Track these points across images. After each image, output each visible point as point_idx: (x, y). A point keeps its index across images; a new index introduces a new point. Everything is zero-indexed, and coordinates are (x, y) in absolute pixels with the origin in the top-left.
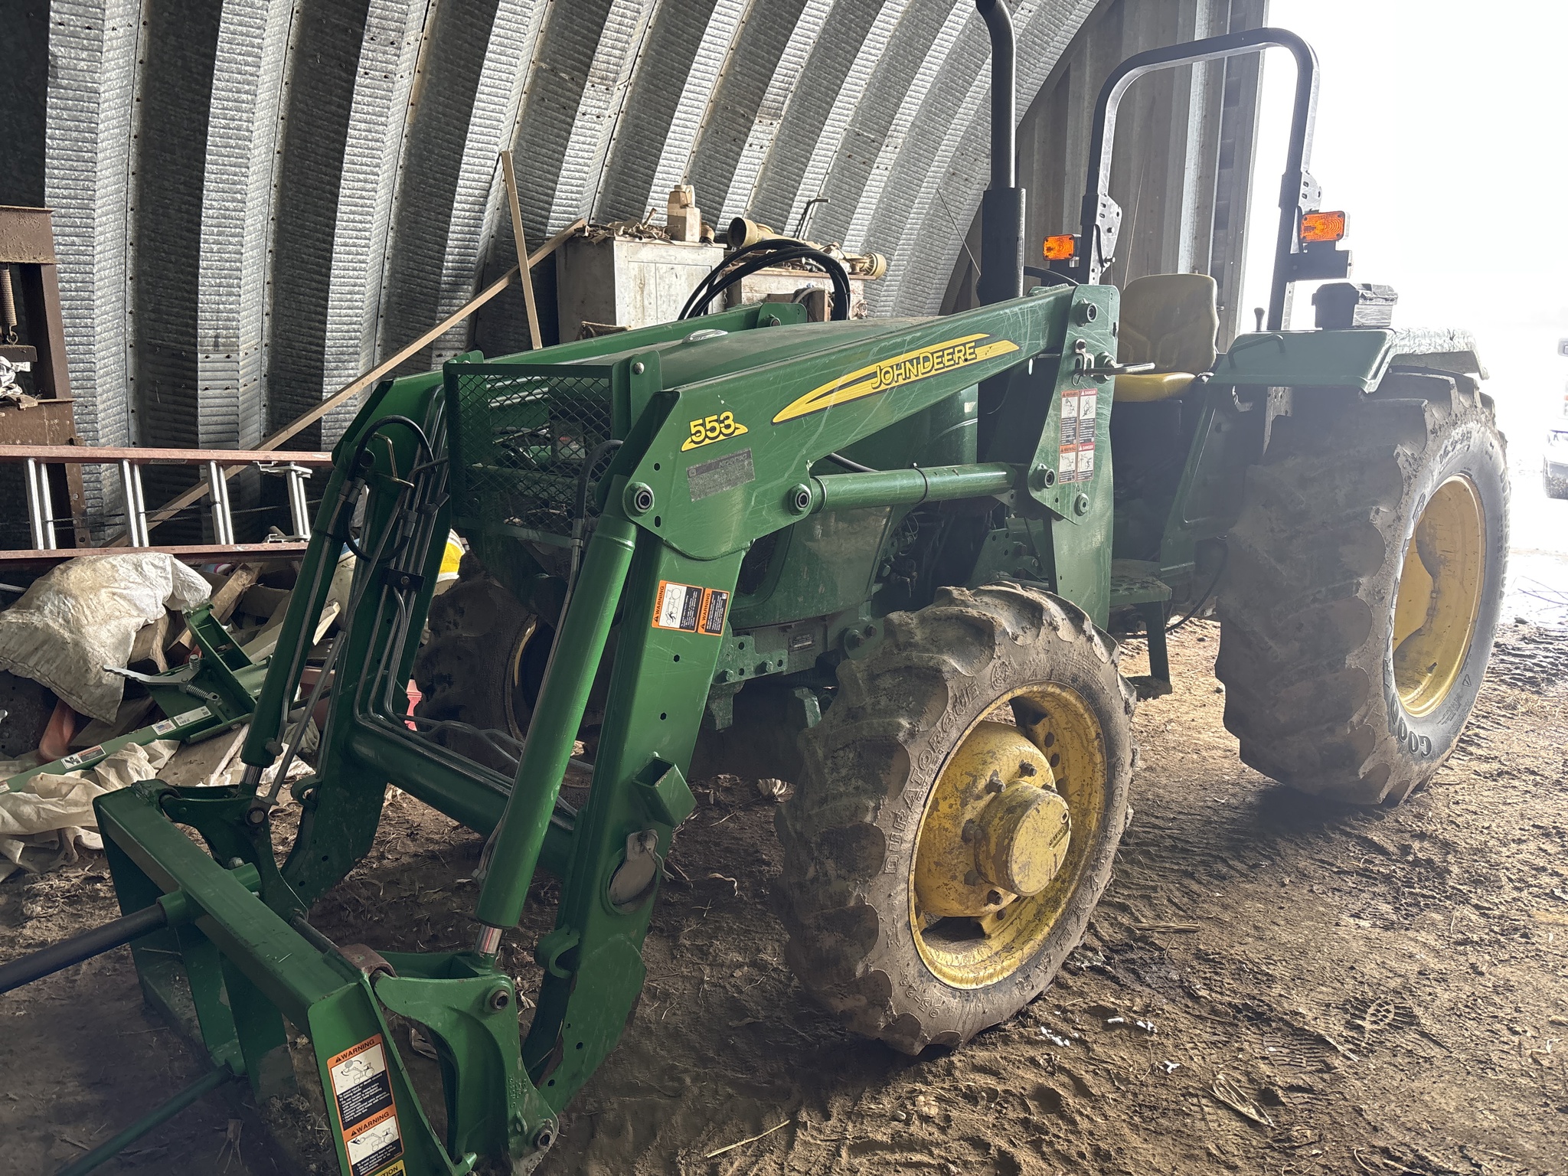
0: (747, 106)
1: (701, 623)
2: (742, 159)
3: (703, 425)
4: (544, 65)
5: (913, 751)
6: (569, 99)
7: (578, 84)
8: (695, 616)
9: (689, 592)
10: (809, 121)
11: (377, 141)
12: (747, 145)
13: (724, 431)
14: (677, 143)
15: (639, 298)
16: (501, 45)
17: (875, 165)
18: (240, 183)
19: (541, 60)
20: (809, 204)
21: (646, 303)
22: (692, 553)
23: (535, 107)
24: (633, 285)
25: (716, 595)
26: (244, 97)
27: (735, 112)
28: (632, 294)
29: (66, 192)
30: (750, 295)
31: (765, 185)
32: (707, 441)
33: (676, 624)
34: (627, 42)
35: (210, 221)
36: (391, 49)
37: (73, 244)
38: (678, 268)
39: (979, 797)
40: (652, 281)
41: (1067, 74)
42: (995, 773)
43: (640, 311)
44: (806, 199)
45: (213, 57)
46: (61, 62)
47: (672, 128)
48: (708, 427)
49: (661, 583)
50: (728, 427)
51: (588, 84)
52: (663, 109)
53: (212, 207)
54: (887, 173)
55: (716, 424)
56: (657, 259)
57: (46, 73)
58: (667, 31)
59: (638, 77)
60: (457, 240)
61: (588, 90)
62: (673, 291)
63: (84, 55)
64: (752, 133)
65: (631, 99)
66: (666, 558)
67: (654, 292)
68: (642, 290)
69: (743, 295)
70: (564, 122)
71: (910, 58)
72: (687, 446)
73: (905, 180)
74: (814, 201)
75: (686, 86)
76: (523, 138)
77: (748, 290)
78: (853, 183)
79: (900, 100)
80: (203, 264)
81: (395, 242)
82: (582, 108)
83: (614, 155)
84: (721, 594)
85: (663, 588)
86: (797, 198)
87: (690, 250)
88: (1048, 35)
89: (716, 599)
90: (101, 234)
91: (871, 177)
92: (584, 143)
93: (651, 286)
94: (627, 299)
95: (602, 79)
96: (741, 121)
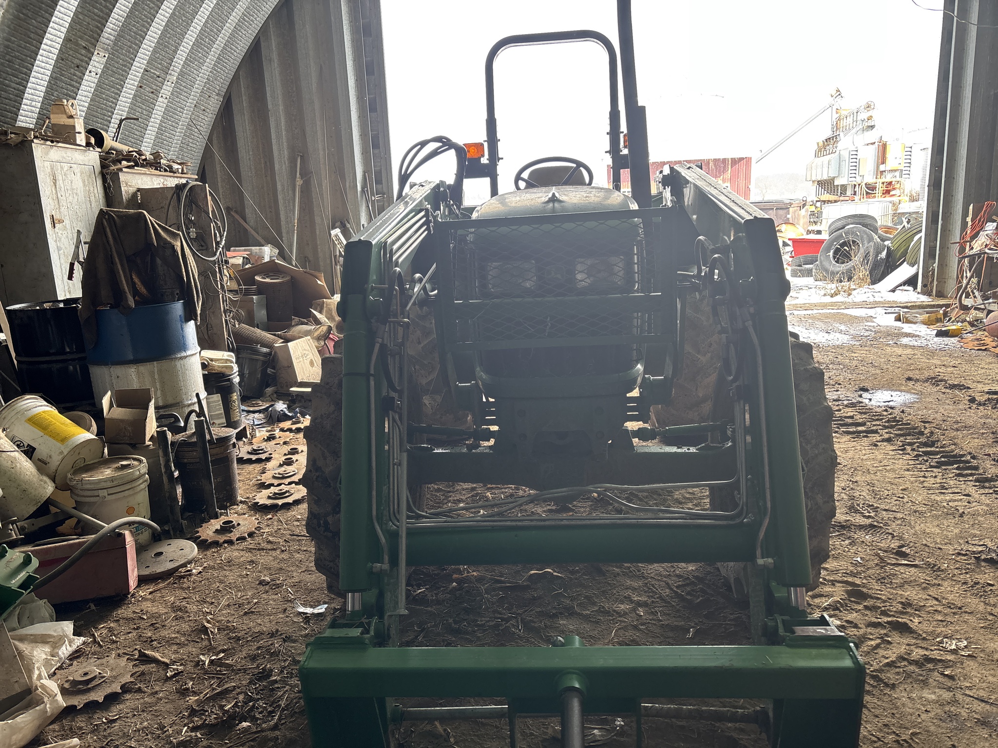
0: (87, 41)
2: (84, 82)
10: (122, 57)
12: (88, 71)
14: (43, 64)
15: (54, 191)
17: (160, 95)
20: (121, 121)
21: (59, 195)
24: (49, 181)
27: (77, 44)
28: (49, 188)
30: (126, 189)
40: (60, 178)
43: (56, 202)
44: (119, 117)
52: (32, 35)
54: (166, 101)
56: (60, 160)
62: (74, 186)
64: (92, 62)
67: (62, 186)
68: (55, 184)
71: (184, 19)
74: (124, 119)
78: (144, 107)
79: (177, 49)
86: (114, 116)
87: (82, 152)
88: (253, 16)
91: (158, 103)
93: (60, 182)
94: (46, 192)
96: (83, 52)
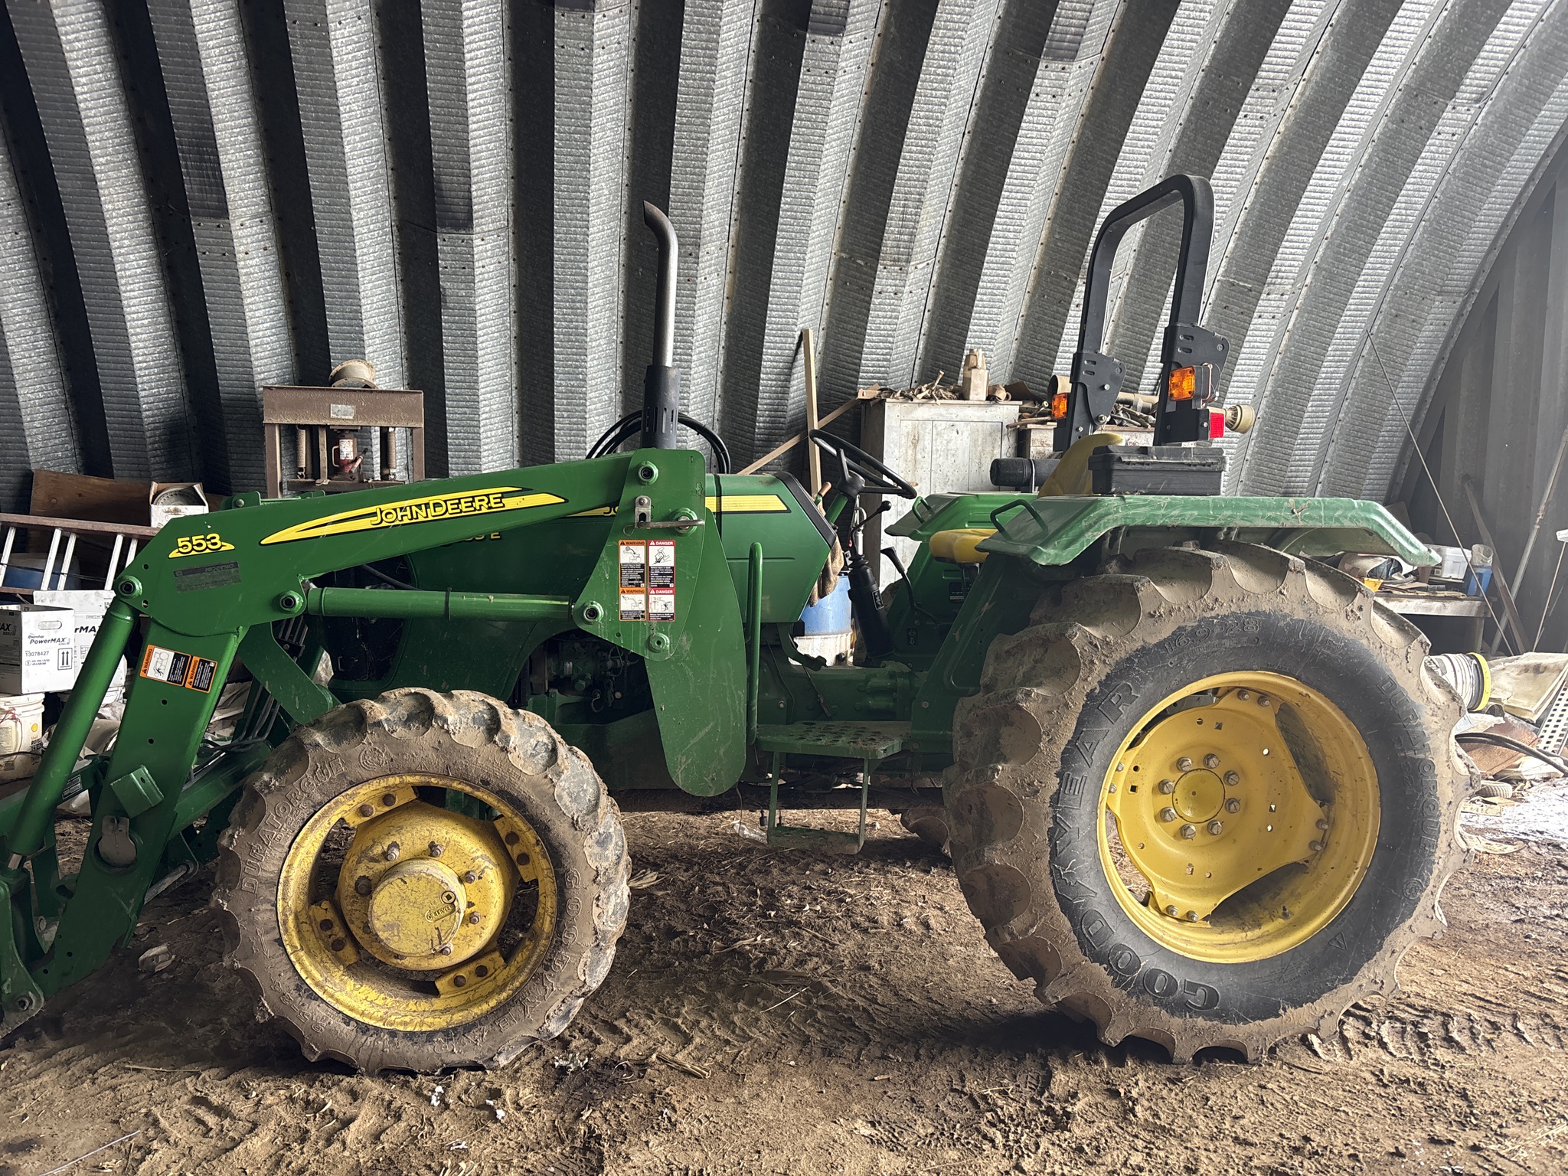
0: (1069, 270)
1: (188, 680)
3: (190, 541)
4: (844, 255)
5: (269, 800)
6: (865, 281)
7: (871, 267)
8: (183, 674)
9: (177, 657)
10: (1156, 277)
11: (687, 329)
13: (210, 546)
15: (910, 452)
16: (787, 244)
17: (1256, 315)
18: (581, 367)
19: (842, 251)
21: (919, 456)
22: (177, 629)
23: (841, 290)
24: (904, 441)
25: (203, 662)
26: (578, 305)
27: (1057, 276)
28: (903, 449)
29: (458, 378)
30: (1041, 449)
31: (1117, 342)
32: (193, 553)
33: (164, 678)
34: (914, 228)
35: (560, 395)
36: (690, 259)
37: (465, 413)
38: (960, 426)
39: (374, 860)
40: (928, 437)
41: (1552, 193)
42: (395, 845)
43: (910, 464)
45: (552, 279)
46: (449, 292)
47: (978, 296)
48: (195, 543)
49: (149, 647)
50: (215, 544)
51: (880, 267)
53: (561, 385)
54: (1276, 322)
55: (203, 542)
56: (935, 418)
57: (440, 301)
58: (966, 212)
59: (945, 254)
60: (766, 404)
61: (881, 272)
62: (951, 446)
63: (463, 286)
65: (941, 275)
66: (153, 631)
67: (929, 447)
68: (915, 445)
69: (1032, 449)
70: (864, 301)
72: (174, 554)
73: (1314, 326)
75: (987, 258)
76: (833, 317)
77: (1038, 444)
79: (1278, 246)
80: (557, 426)
81: (723, 407)
82: (877, 288)
83: (931, 324)
84: (209, 663)
85: (151, 651)
87: (976, 408)
88: (1501, 155)
89: (204, 665)
90: (485, 406)
91: (1252, 327)
92: (885, 317)
93: (926, 441)
94: (896, 453)
95: (894, 261)
96: (1065, 283)
